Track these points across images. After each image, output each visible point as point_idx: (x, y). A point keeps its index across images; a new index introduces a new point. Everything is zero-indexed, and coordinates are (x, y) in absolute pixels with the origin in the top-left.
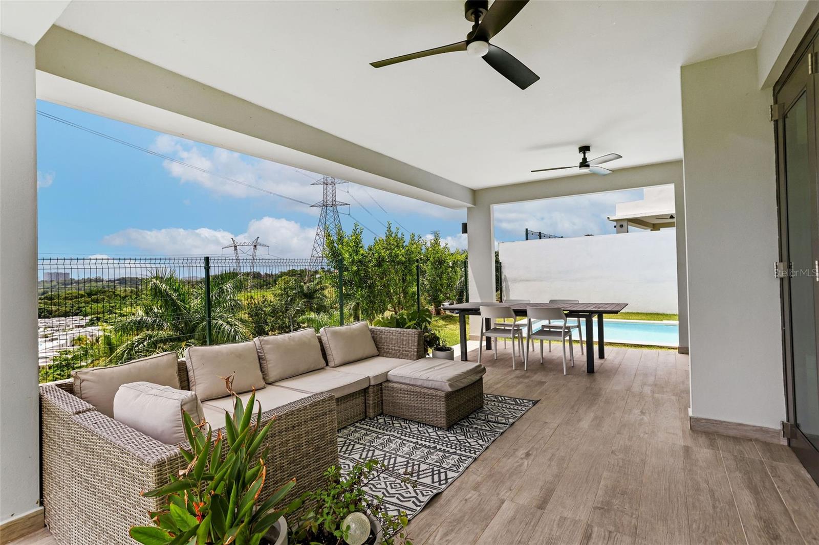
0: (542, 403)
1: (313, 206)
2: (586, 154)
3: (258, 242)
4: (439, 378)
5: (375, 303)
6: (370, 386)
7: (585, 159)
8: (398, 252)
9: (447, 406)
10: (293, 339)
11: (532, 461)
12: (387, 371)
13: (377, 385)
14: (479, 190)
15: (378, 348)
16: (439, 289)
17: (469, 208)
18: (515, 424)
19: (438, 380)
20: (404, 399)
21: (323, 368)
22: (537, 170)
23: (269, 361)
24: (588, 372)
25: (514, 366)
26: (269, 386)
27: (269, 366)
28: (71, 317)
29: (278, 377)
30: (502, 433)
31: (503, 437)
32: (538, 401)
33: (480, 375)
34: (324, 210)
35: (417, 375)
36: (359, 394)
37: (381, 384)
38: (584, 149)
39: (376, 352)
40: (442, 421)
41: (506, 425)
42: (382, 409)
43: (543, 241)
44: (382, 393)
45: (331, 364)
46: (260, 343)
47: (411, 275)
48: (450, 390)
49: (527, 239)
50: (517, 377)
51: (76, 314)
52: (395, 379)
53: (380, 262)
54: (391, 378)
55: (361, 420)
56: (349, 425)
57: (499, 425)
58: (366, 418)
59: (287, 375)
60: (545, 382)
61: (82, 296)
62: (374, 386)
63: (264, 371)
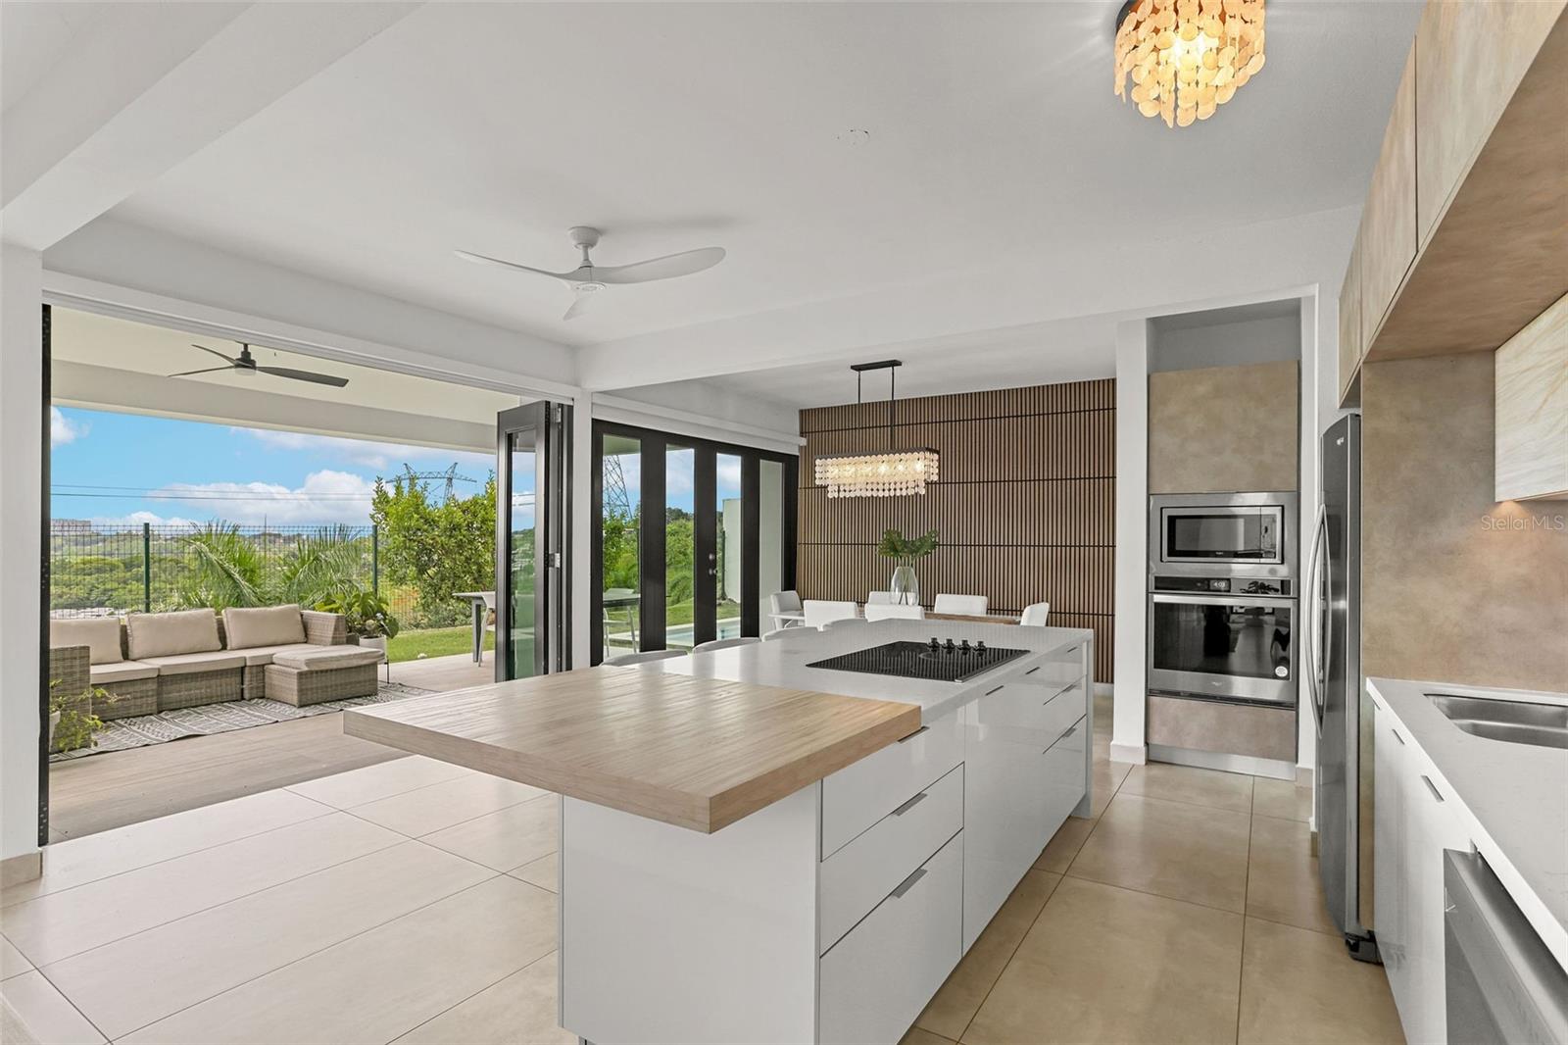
4: (299, 657)
6: (246, 666)
9: (300, 684)
12: (274, 653)
13: (257, 666)
15: (306, 635)
20: (276, 680)
21: (219, 651)
23: (136, 638)
26: (132, 660)
28: (89, 609)
29: (143, 654)
33: (374, 660)
36: (232, 673)
37: (263, 665)
39: (302, 637)
40: (295, 699)
42: (264, 691)
44: (264, 676)
45: (229, 648)
46: (129, 619)
51: (101, 604)
52: (277, 662)
54: (274, 661)
55: (234, 701)
56: (214, 703)
58: (241, 700)
59: (157, 652)
62: (251, 666)
63: (127, 647)
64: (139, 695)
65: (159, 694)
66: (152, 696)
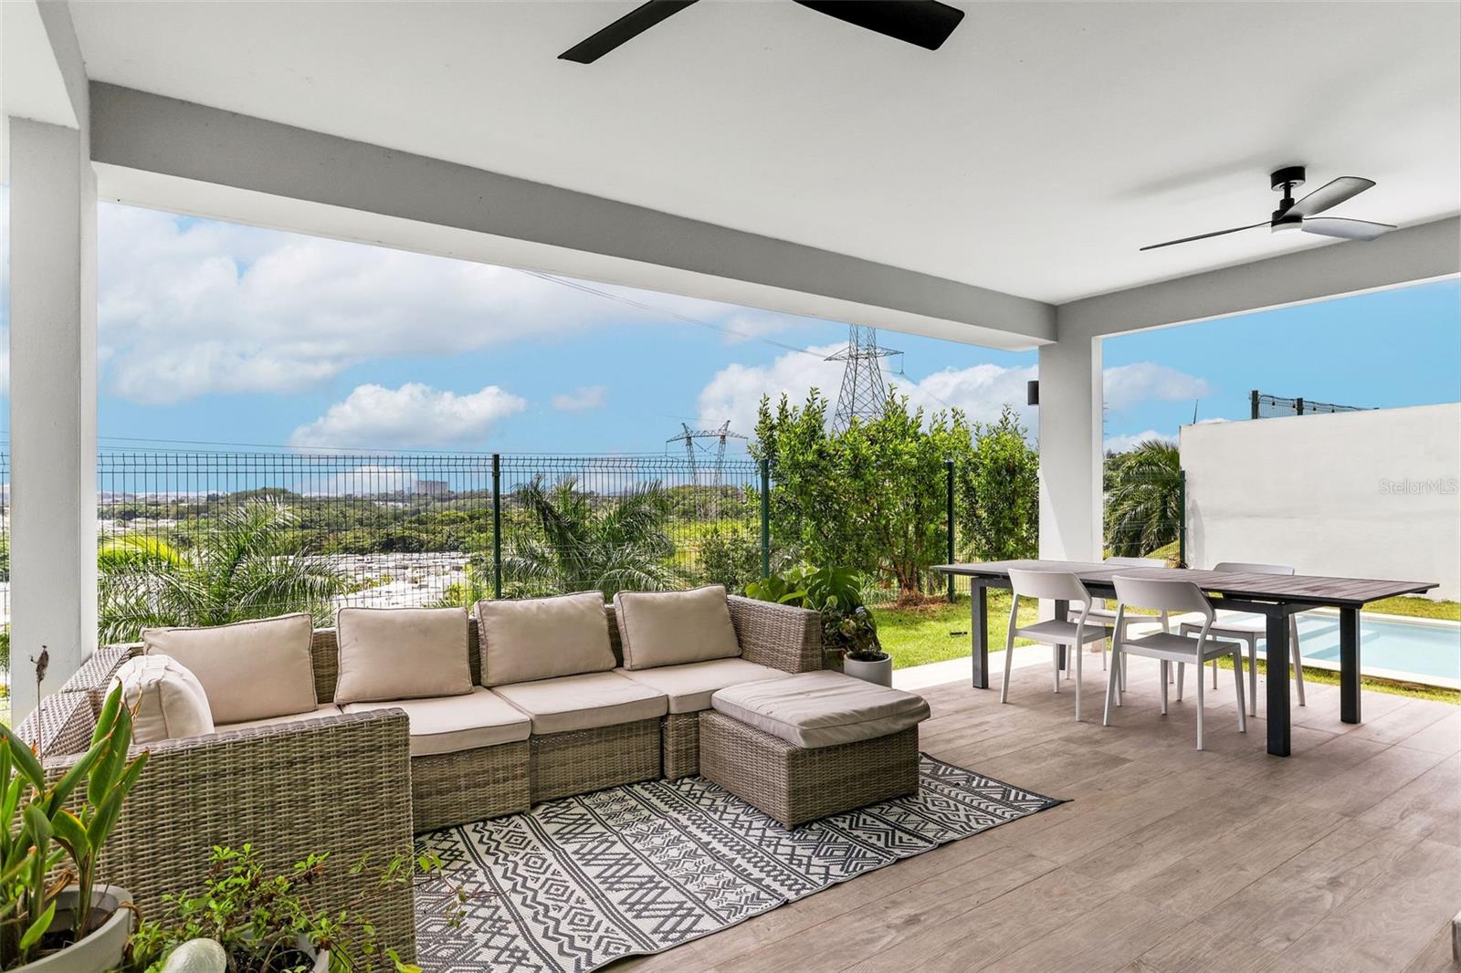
0: (1067, 809)
1: (830, 359)
2: (1292, 190)
3: (728, 429)
4: (788, 716)
5: (844, 551)
6: (668, 714)
7: (1287, 202)
8: (900, 447)
9: (793, 777)
10: (547, 610)
11: (907, 939)
12: (713, 688)
13: (687, 714)
14: (1063, 305)
15: (740, 643)
16: (1005, 528)
17: (1042, 348)
18: (956, 845)
19: (784, 720)
20: (728, 751)
21: (610, 670)
22: (1155, 244)
23: (492, 645)
24: (1269, 752)
25: (1077, 714)
26: (486, 690)
27: (490, 654)
28: (448, 553)
29: (504, 677)
30: (899, 860)
31: (895, 869)
32: (1062, 802)
33: (913, 720)
34: (852, 366)
35: (753, 705)
36: (645, 728)
37: (696, 714)
38: (1288, 176)
39: (733, 648)
40: (782, 808)
41: (927, 844)
42: (698, 764)
43: (1307, 419)
44: (698, 732)
45: (627, 664)
46: (481, 611)
47: (933, 495)
48: (802, 744)
49: (1255, 415)
50: (1068, 740)
51: (455, 549)
52: (723, 709)
53: (858, 467)
54: (716, 704)
55: (649, 781)
56: (619, 786)
57: (915, 840)
58: (661, 779)
59: (523, 675)
60: (1125, 761)
61: (463, 520)
62: (678, 715)
63: (479, 660)
64: (500, 775)
65: (533, 769)
66: (523, 776)
